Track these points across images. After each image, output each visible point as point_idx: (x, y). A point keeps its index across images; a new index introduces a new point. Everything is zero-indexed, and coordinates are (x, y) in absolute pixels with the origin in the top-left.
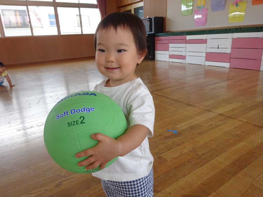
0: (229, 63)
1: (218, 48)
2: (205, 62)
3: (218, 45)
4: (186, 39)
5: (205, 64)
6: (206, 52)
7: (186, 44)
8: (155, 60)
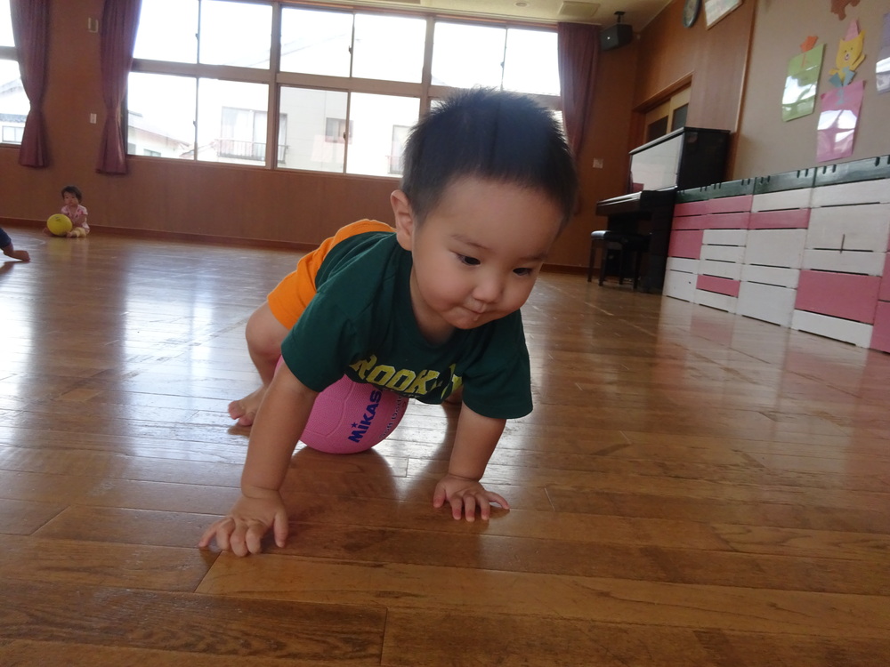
0: (872, 324)
1: (842, 250)
2: (791, 315)
3: (844, 236)
4: (750, 212)
5: (790, 323)
6: (800, 269)
7: (748, 229)
8: (664, 294)
